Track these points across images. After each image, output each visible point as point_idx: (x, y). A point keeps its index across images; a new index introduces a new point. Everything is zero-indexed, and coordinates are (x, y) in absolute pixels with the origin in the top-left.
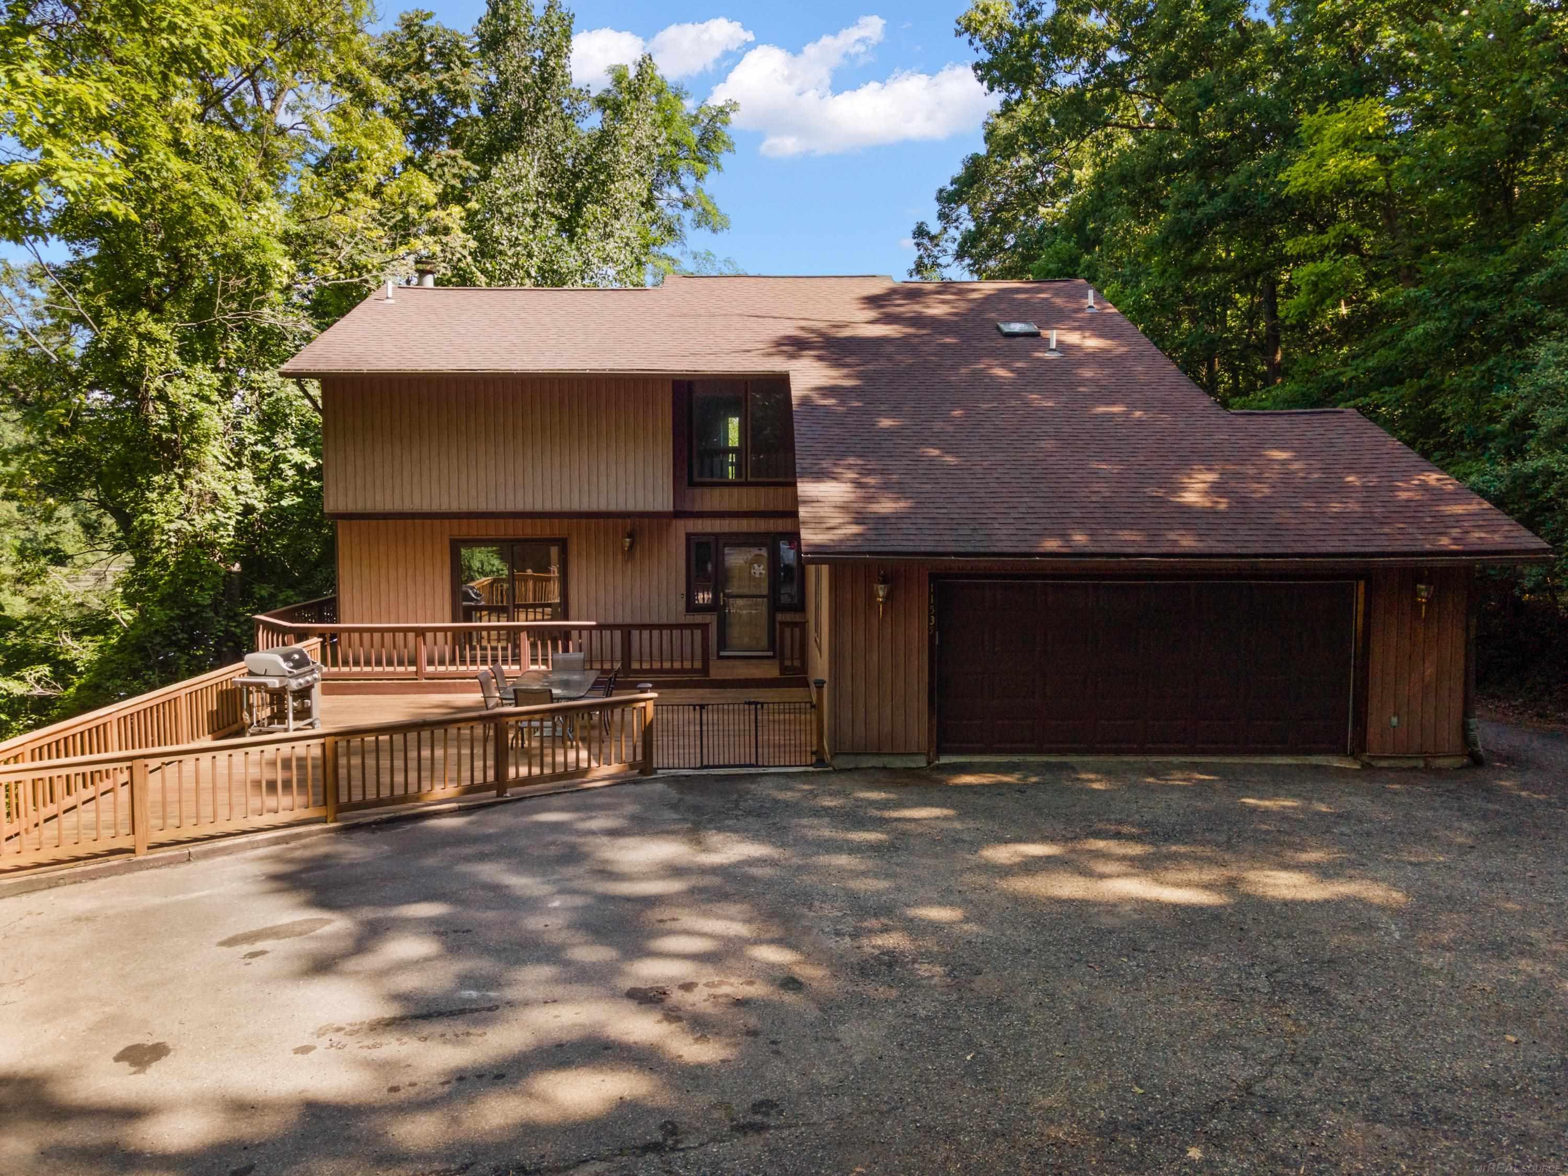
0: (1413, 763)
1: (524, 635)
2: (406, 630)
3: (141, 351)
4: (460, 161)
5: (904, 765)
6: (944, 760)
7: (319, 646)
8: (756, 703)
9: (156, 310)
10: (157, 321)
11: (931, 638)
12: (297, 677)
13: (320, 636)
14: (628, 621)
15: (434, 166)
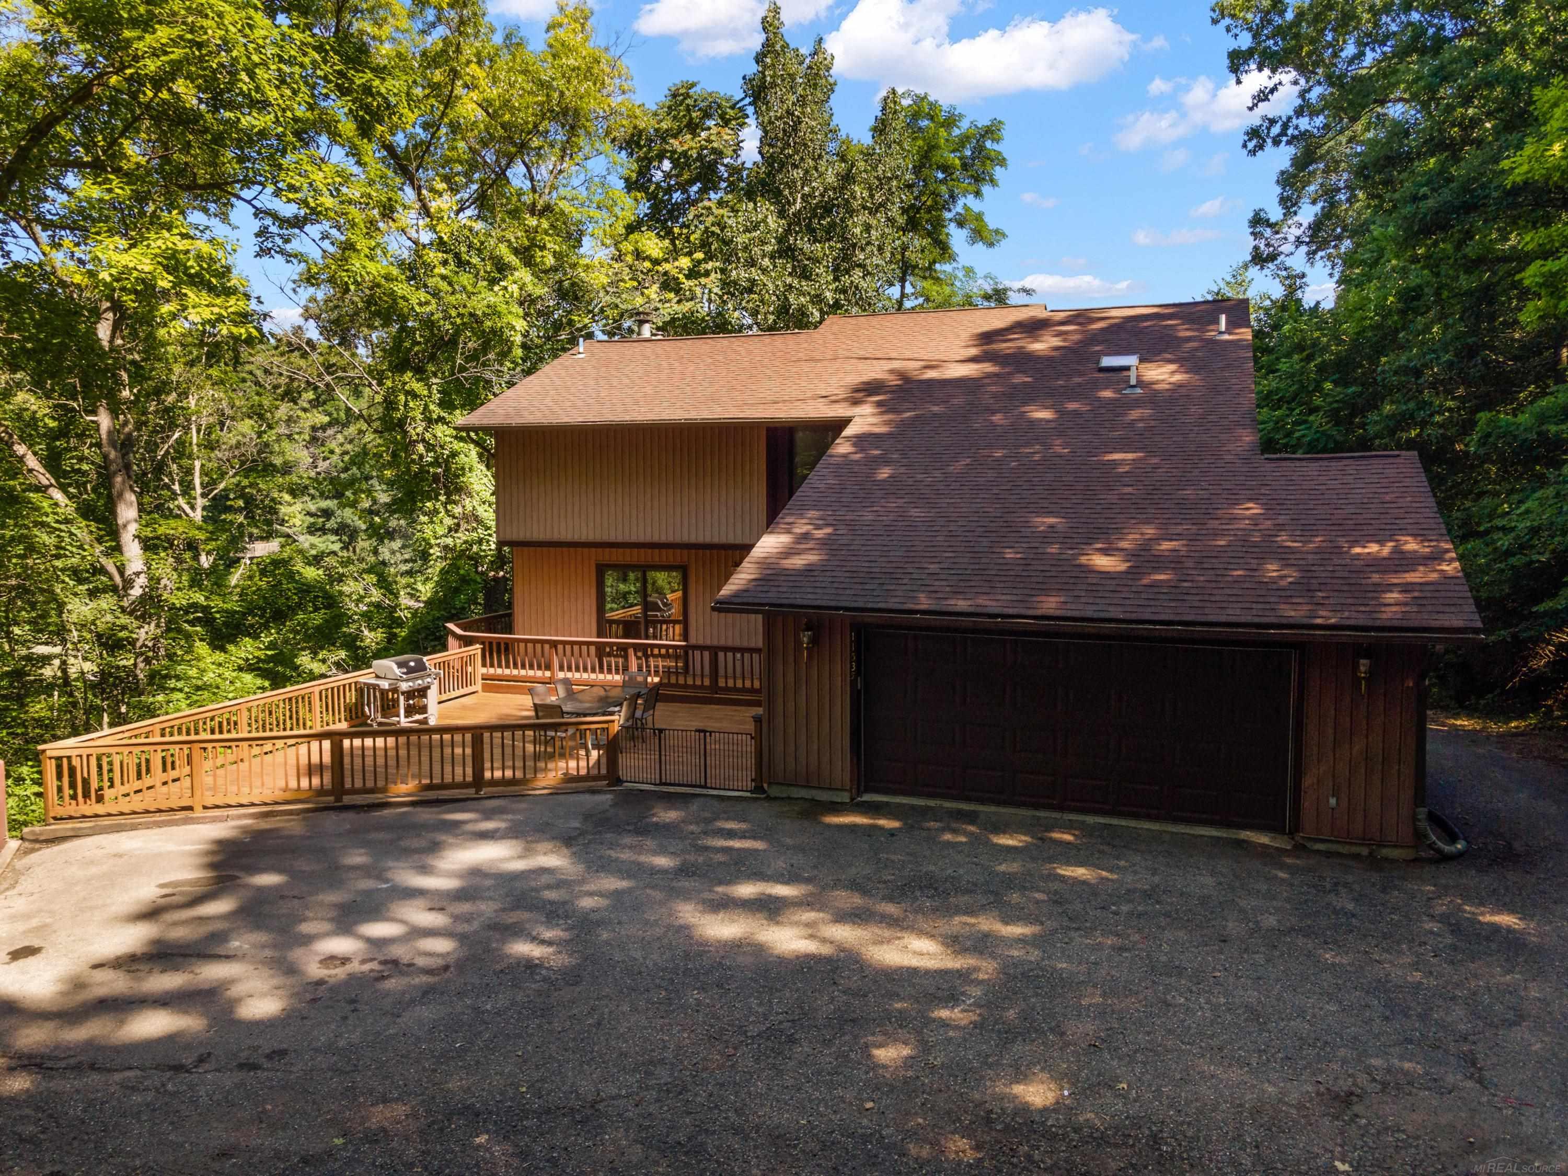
0: (1355, 850)
1: (631, 651)
2: (543, 642)
3: (406, 405)
4: (714, 210)
5: (830, 799)
6: (866, 797)
7: (479, 651)
8: (705, 731)
9: (419, 371)
10: (418, 380)
11: (853, 684)
12: (407, 680)
13: (483, 643)
14: (715, 643)
15: (691, 217)
